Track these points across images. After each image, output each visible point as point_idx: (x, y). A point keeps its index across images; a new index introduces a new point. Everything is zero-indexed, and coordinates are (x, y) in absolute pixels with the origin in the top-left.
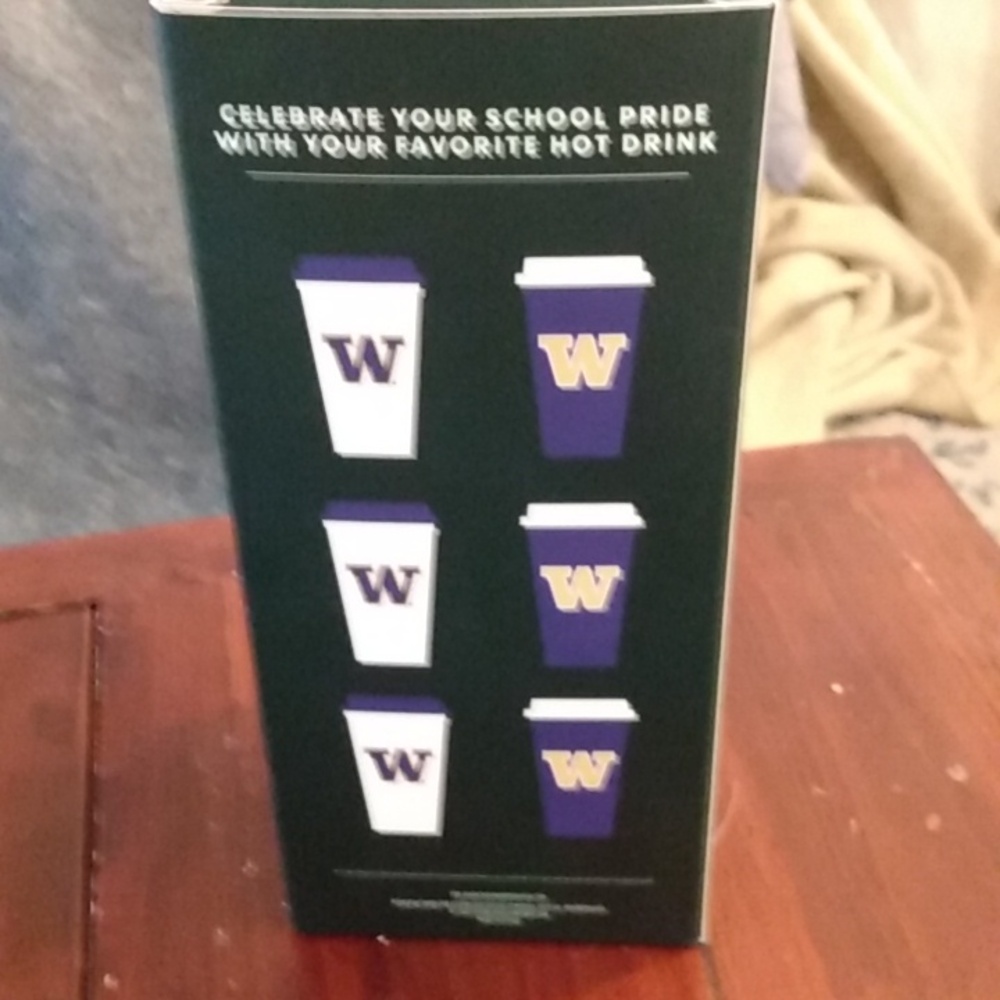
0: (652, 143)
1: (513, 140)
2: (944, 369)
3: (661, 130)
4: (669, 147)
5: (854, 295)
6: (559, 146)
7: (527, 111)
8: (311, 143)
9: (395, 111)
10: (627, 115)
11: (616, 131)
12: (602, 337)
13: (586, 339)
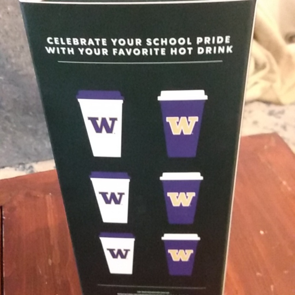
0: (209, 50)
1: (156, 50)
2: (271, 87)
3: (211, 45)
4: (215, 52)
6: (173, 51)
7: (162, 39)
8: (81, 51)
9: (112, 40)
10: (199, 40)
11: (195, 46)
12: (189, 118)
13: (184, 118)
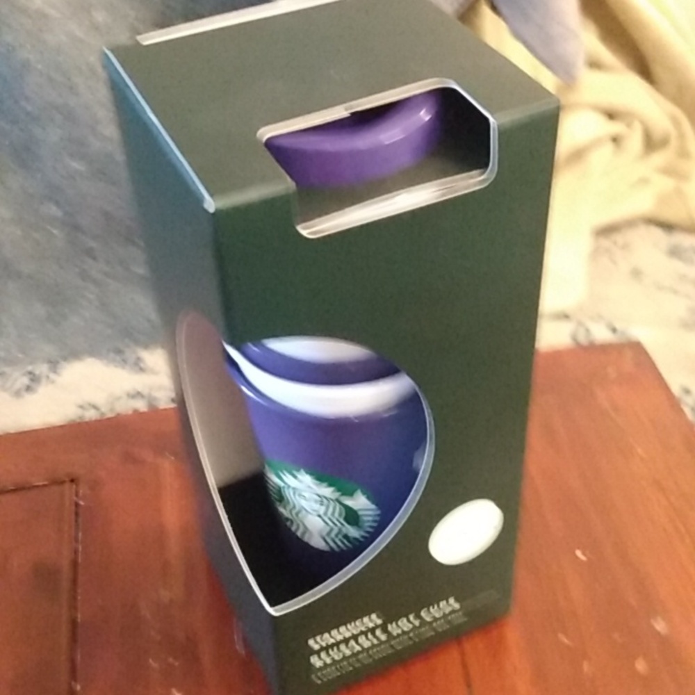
5: (616, 140)
